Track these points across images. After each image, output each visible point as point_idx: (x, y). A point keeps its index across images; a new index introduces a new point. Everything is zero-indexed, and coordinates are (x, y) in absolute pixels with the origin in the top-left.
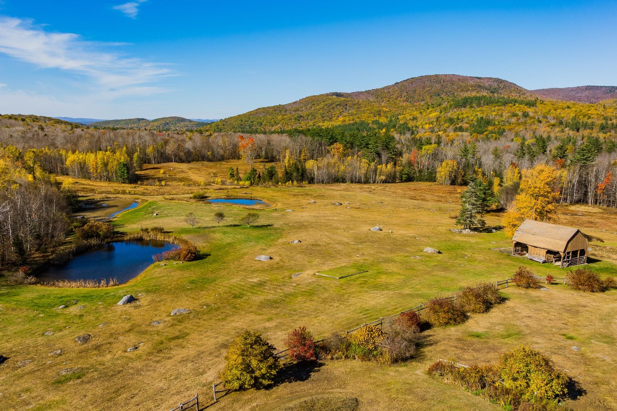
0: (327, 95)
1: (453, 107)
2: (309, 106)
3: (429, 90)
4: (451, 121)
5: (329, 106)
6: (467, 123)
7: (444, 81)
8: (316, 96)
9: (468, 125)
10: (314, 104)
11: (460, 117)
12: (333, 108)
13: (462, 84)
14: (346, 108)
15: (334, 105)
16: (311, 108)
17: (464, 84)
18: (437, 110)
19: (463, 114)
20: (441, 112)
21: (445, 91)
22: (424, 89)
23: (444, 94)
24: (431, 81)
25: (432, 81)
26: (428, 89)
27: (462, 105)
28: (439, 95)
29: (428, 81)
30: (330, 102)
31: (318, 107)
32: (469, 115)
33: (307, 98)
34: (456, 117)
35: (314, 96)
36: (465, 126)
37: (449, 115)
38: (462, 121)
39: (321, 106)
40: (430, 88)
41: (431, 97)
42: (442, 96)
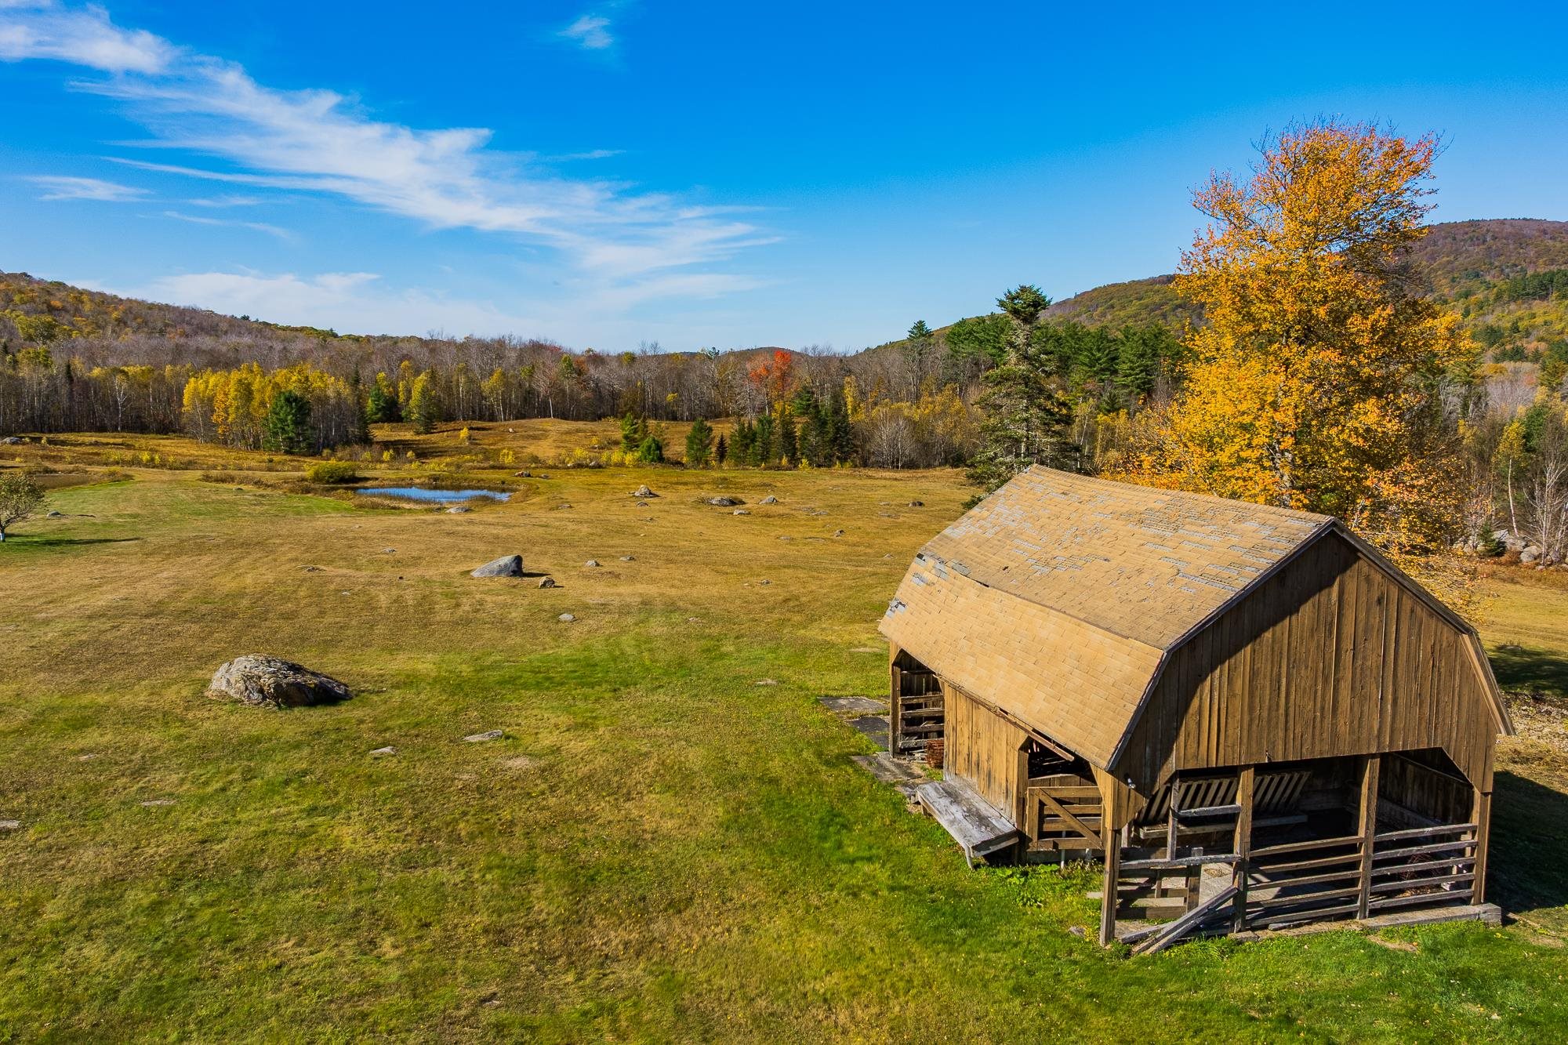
0: (1153, 282)
1: (1506, 297)
2: (1100, 309)
3: (1449, 262)
4: (1493, 335)
5: (1153, 310)
6: (1541, 339)
7: (1494, 238)
8: (1119, 285)
9: (1542, 346)
10: (1112, 307)
11: (1522, 325)
12: (1164, 316)
13: (1551, 243)
14: (1201, 313)
15: (1166, 308)
16: (1104, 315)
17: (1558, 245)
18: (1456, 310)
19: (1534, 316)
20: (1467, 313)
21: (1497, 264)
22: (1435, 259)
23: (1493, 272)
24: (1454, 239)
25: (1459, 237)
26: (1445, 259)
27: (1534, 294)
28: (1477, 276)
29: (1446, 238)
30: (1157, 299)
31: (1122, 314)
32: (1552, 317)
33: (1094, 290)
34: (1509, 325)
35: (1114, 285)
36: (1531, 346)
37: (1491, 320)
38: (1528, 334)
39: (1131, 310)
40: (1452, 258)
41: (1453, 280)
42: (1488, 278)
